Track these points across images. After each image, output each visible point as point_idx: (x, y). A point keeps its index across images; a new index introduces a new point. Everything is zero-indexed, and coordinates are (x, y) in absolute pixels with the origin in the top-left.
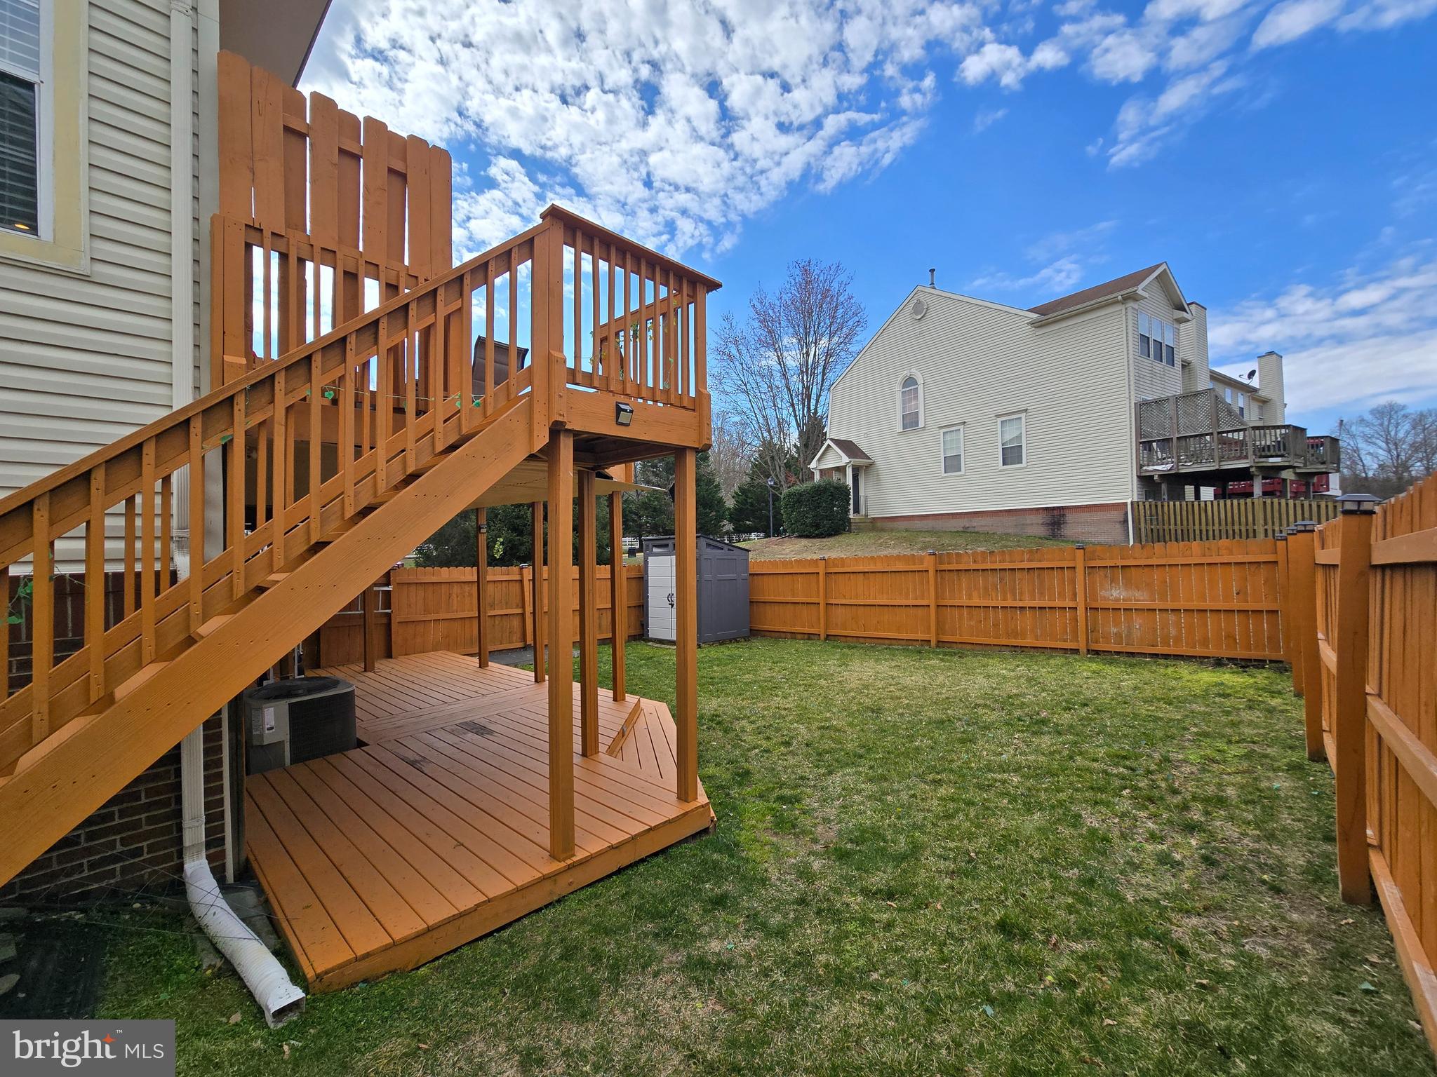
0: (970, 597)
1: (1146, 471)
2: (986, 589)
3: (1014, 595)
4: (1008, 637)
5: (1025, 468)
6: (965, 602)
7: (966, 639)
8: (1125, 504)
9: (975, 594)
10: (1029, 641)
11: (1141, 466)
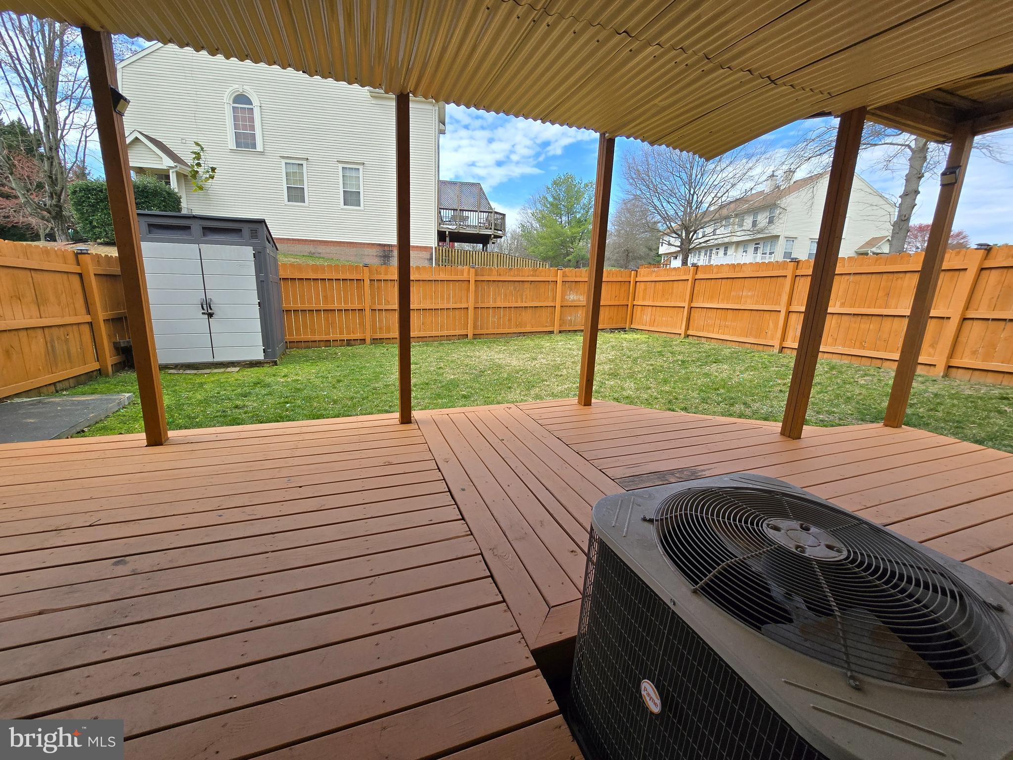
0: (495, 301)
1: (442, 228)
2: (505, 295)
3: (522, 299)
4: (517, 326)
5: (363, 211)
6: (491, 304)
7: (491, 331)
8: (431, 248)
9: (498, 299)
10: (528, 329)
11: (440, 224)
